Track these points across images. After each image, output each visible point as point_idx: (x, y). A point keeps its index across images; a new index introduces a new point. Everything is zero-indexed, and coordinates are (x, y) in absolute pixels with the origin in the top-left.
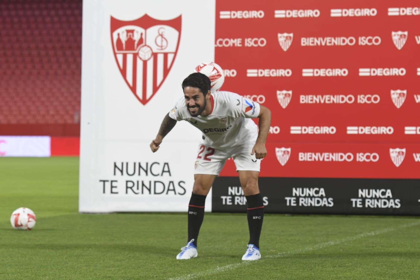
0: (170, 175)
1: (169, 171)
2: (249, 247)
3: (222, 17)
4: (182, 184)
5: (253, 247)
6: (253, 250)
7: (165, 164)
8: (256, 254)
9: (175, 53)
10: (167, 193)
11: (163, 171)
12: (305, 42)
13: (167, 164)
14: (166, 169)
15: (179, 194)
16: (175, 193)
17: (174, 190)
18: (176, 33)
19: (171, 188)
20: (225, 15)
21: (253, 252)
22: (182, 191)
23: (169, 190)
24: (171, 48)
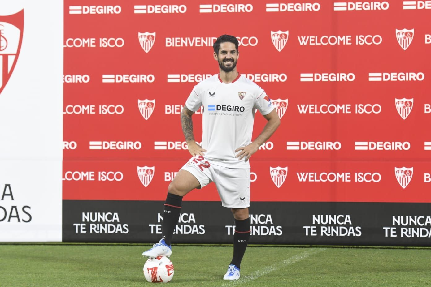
0: (13, 199)
1: (11, 194)
2: (231, 267)
3: (71, 12)
4: (26, 209)
5: (234, 268)
6: (234, 270)
7: (6, 185)
8: (236, 274)
9: (17, 55)
10: (9, 221)
11: (4, 194)
12: (170, 42)
13: (9, 185)
14: (8, 192)
15: (23, 221)
16: (19, 221)
17: (17, 216)
18: (18, 31)
19: (14, 213)
20: (75, 10)
21: (234, 272)
22: (27, 218)
23: (11, 216)
24: (12, 49)
